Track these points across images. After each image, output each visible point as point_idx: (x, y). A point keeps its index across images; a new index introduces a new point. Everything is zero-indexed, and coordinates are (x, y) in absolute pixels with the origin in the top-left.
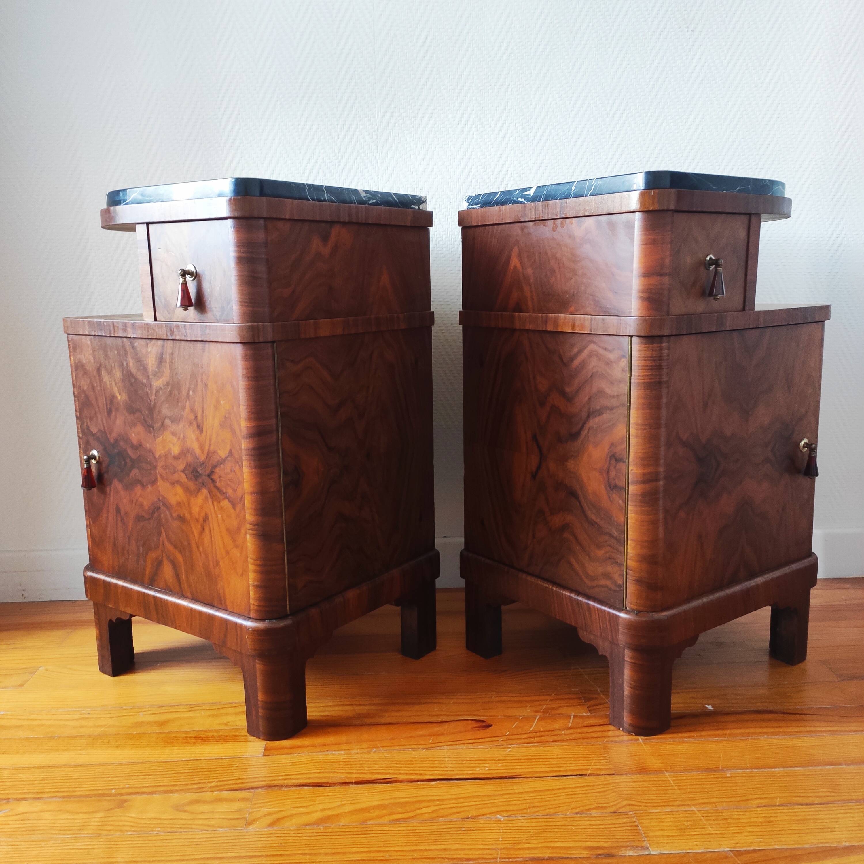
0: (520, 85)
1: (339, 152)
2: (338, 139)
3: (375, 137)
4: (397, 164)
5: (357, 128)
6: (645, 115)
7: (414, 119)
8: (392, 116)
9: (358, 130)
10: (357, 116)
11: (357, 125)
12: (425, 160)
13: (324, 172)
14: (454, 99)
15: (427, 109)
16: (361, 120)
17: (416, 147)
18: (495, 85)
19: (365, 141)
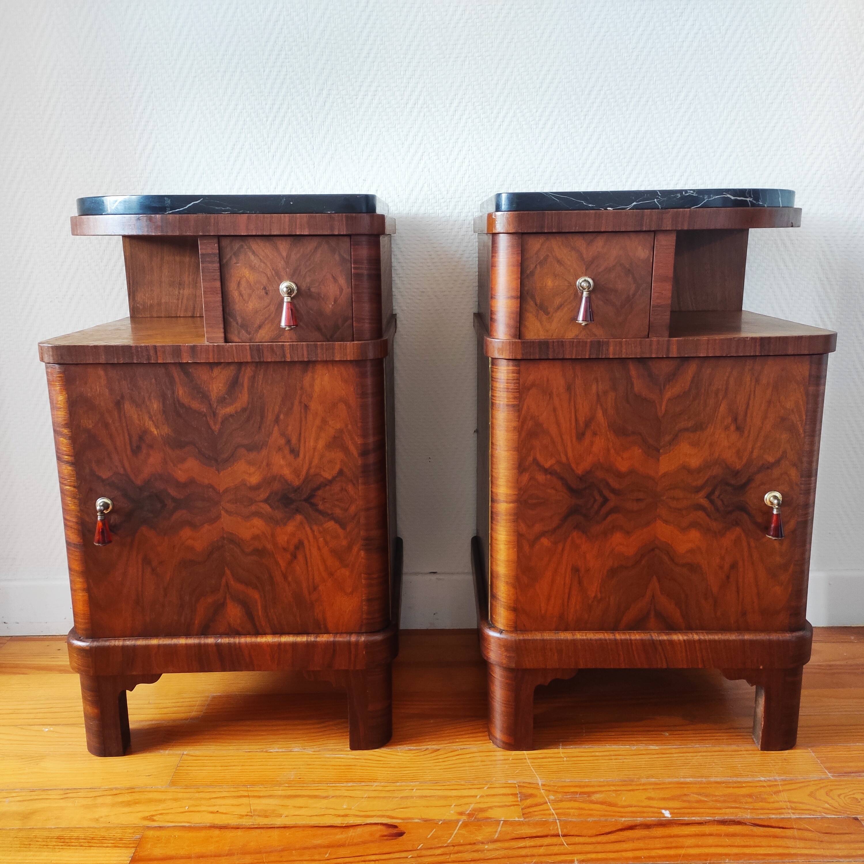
0: (478, 57)
1: (268, 137)
2: (267, 121)
3: (309, 119)
4: (336, 150)
5: (289, 108)
6: (626, 92)
7: (355, 97)
8: (329, 94)
9: (290, 110)
10: (289, 94)
11: (289, 104)
12: (368, 145)
13: (251, 160)
14: (402, 73)
15: (370, 86)
16: (293, 99)
17: (358, 131)
18: (449, 58)
19: (299, 124)
